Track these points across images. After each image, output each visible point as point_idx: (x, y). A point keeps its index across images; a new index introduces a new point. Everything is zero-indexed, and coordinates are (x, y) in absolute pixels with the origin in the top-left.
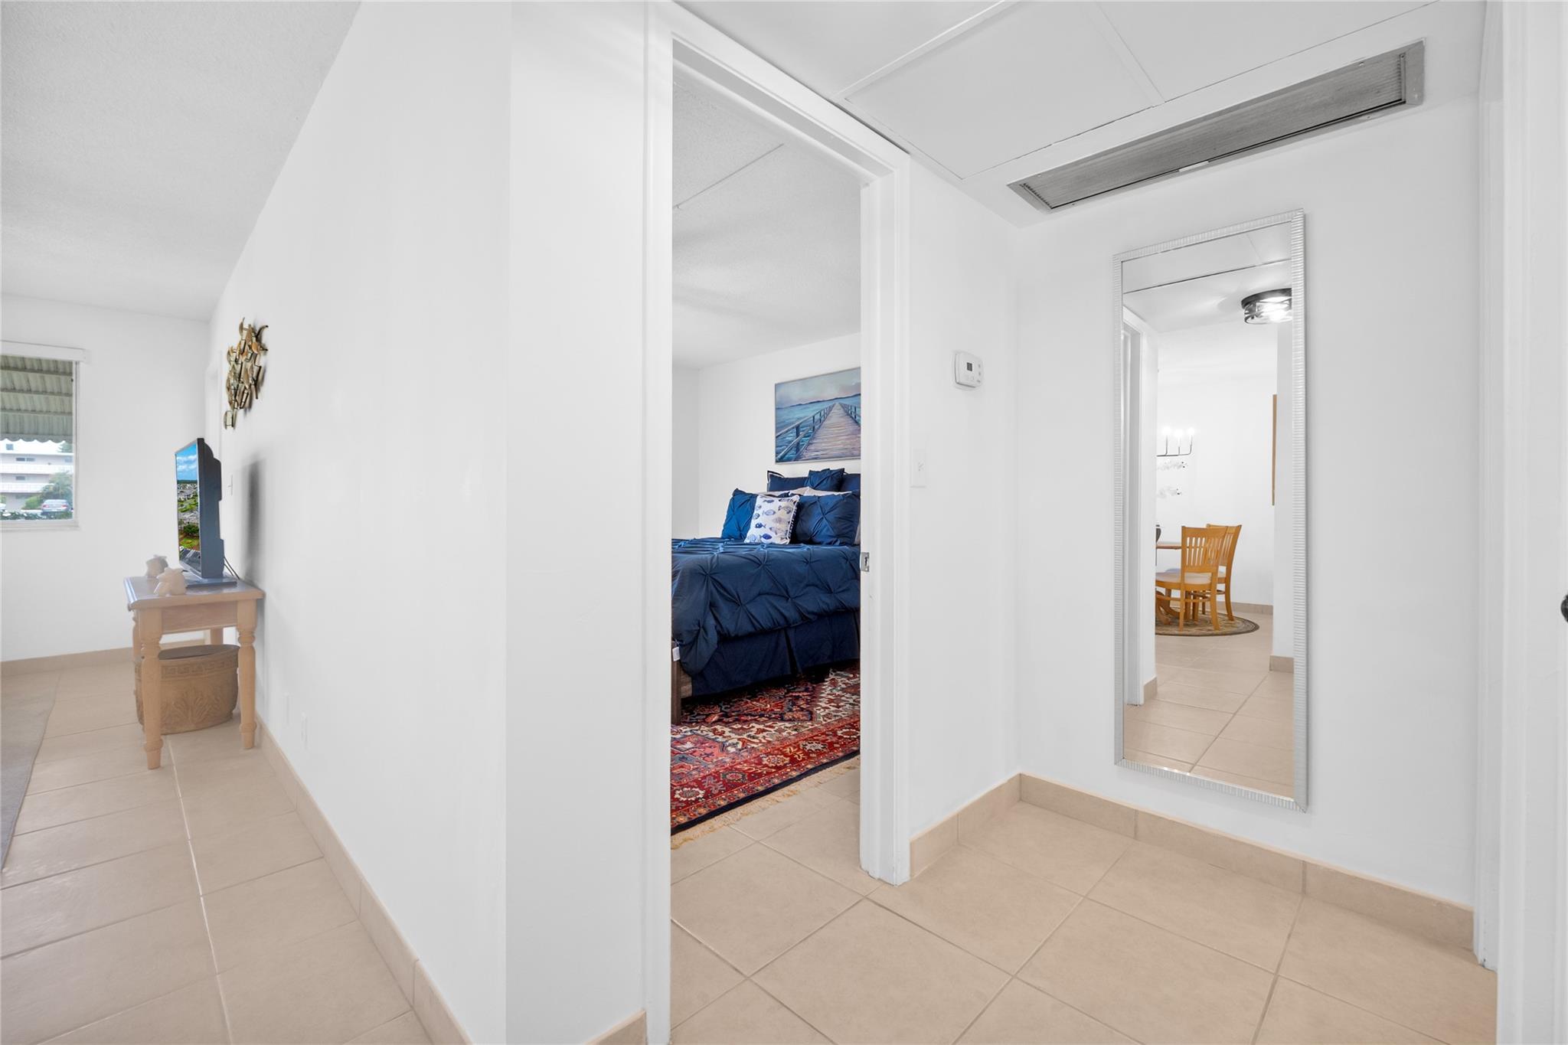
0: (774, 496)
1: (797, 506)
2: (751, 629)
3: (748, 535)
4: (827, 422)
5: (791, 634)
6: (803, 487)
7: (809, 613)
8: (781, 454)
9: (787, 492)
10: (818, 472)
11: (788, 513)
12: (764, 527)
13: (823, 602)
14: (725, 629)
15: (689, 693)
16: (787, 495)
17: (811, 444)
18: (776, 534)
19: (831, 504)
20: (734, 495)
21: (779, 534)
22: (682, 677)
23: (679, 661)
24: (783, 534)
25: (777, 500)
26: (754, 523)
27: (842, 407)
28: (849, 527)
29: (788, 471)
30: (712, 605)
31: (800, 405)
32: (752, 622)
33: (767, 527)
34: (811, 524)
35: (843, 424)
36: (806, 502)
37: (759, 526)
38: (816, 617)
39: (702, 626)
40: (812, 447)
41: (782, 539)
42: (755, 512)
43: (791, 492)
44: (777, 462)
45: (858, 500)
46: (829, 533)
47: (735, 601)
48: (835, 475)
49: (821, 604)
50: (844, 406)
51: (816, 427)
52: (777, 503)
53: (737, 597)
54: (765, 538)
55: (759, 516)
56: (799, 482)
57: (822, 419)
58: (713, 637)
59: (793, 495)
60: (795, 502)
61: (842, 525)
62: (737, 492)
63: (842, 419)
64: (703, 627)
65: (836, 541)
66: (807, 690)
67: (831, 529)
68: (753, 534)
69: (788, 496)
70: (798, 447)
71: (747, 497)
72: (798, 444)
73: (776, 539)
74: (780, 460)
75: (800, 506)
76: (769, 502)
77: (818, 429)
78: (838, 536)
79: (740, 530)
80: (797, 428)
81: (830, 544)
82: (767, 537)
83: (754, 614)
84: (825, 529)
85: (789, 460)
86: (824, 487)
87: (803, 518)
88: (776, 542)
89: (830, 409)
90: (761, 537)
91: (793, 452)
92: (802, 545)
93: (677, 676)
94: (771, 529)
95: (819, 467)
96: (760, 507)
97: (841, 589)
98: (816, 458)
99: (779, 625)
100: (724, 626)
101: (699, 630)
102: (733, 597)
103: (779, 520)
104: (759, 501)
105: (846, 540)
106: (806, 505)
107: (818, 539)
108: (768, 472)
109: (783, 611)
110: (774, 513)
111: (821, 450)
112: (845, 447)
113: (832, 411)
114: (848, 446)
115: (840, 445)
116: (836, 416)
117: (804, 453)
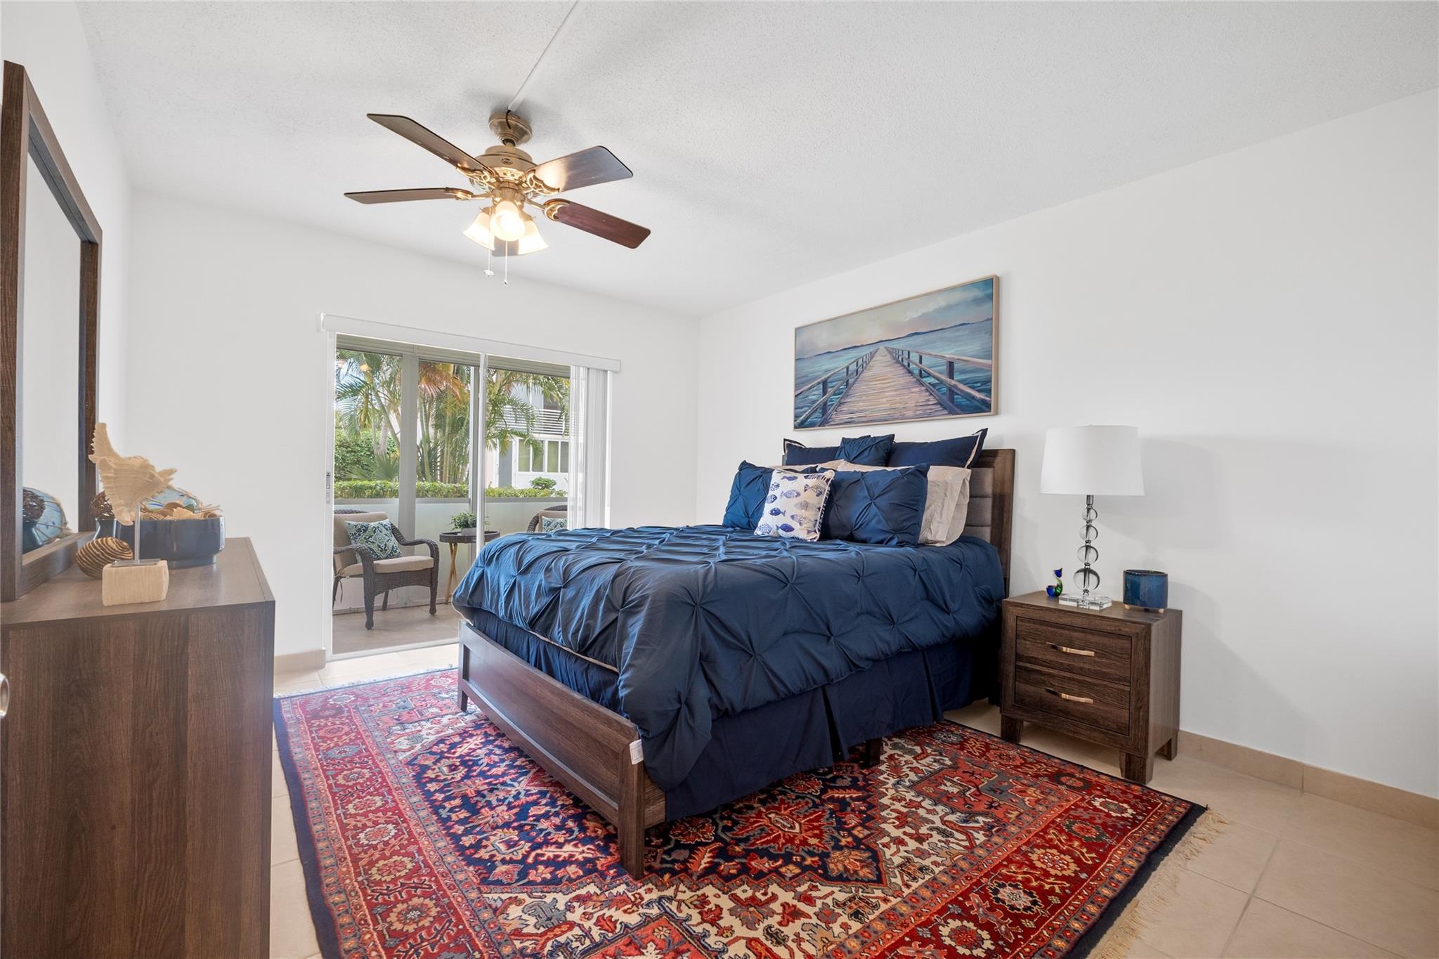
0: (796, 472)
1: (830, 486)
2: (770, 696)
3: (760, 524)
4: (866, 374)
5: (833, 694)
6: (834, 459)
7: (860, 658)
8: (801, 418)
9: (813, 466)
10: (855, 439)
11: (818, 495)
12: (784, 514)
13: (881, 639)
14: (725, 701)
15: (661, 817)
16: (813, 471)
17: (843, 403)
18: (801, 524)
19: (883, 483)
20: (741, 469)
21: (804, 526)
22: (648, 790)
23: (642, 765)
24: (811, 525)
25: (801, 476)
26: (768, 507)
27: (891, 353)
28: (913, 517)
29: (811, 439)
30: (704, 660)
31: (829, 352)
32: (770, 682)
34: (853, 511)
35: (889, 375)
36: (843, 480)
37: (776, 512)
38: (870, 663)
39: (684, 702)
40: (844, 408)
41: (809, 532)
42: (771, 493)
43: (820, 466)
44: (796, 427)
45: (924, 479)
46: (880, 527)
47: (745, 649)
48: (881, 444)
49: (880, 644)
50: (891, 351)
51: (851, 381)
52: (802, 481)
53: (748, 643)
54: (784, 530)
55: (775, 498)
56: (829, 454)
57: (860, 370)
58: (704, 717)
59: (823, 470)
60: (828, 480)
61: (903, 515)
62: (745, 466)
63: (889, 369)
64: (686, 704)
65: (891, 539)
66: (854, 785)
67: (884, 521)
68: (767, 523)
69: (816, 472)
70: (824, 408)
71: (758, 473)
72: (825, 404)
73: (800, 532)
74: (801, 425)
75: (835, 486)
76: (790, 479)
77: (854, 383)
78: (896, 531)
79: (748, 517)
80: (825, 383)
81: (880, 542)
82: (788, 528)
83: (775, 669)
84: (875, 520)
85: (812, 425)
86: (865, 460)
87: (837, 503)
88: (800, 537)
89: (872, 355)
90: (778, 528)
91: (818, 414)
92: (839, 542)
93: (638, 790)
94: (793, 517)
95: (855, 433)
96: (778, 486)
97: (907, 618)
98: (849, 422)
99: (815, 682)
100: (723, 697)
101: (679, 709)
102: (743, 643)
103: (805, 506)
104: (776, 478)
105: (907, 537)
106: (845, 485)
107: (861, 534)
108: (785, 440)
109: (819, 658)
110: (798, 494)
111: (857, 412)
112: (893, 406)
113: (874, 359)
114: (897, 406)
115: (885, 403)
116: (881, 365)
117: (834, 416)
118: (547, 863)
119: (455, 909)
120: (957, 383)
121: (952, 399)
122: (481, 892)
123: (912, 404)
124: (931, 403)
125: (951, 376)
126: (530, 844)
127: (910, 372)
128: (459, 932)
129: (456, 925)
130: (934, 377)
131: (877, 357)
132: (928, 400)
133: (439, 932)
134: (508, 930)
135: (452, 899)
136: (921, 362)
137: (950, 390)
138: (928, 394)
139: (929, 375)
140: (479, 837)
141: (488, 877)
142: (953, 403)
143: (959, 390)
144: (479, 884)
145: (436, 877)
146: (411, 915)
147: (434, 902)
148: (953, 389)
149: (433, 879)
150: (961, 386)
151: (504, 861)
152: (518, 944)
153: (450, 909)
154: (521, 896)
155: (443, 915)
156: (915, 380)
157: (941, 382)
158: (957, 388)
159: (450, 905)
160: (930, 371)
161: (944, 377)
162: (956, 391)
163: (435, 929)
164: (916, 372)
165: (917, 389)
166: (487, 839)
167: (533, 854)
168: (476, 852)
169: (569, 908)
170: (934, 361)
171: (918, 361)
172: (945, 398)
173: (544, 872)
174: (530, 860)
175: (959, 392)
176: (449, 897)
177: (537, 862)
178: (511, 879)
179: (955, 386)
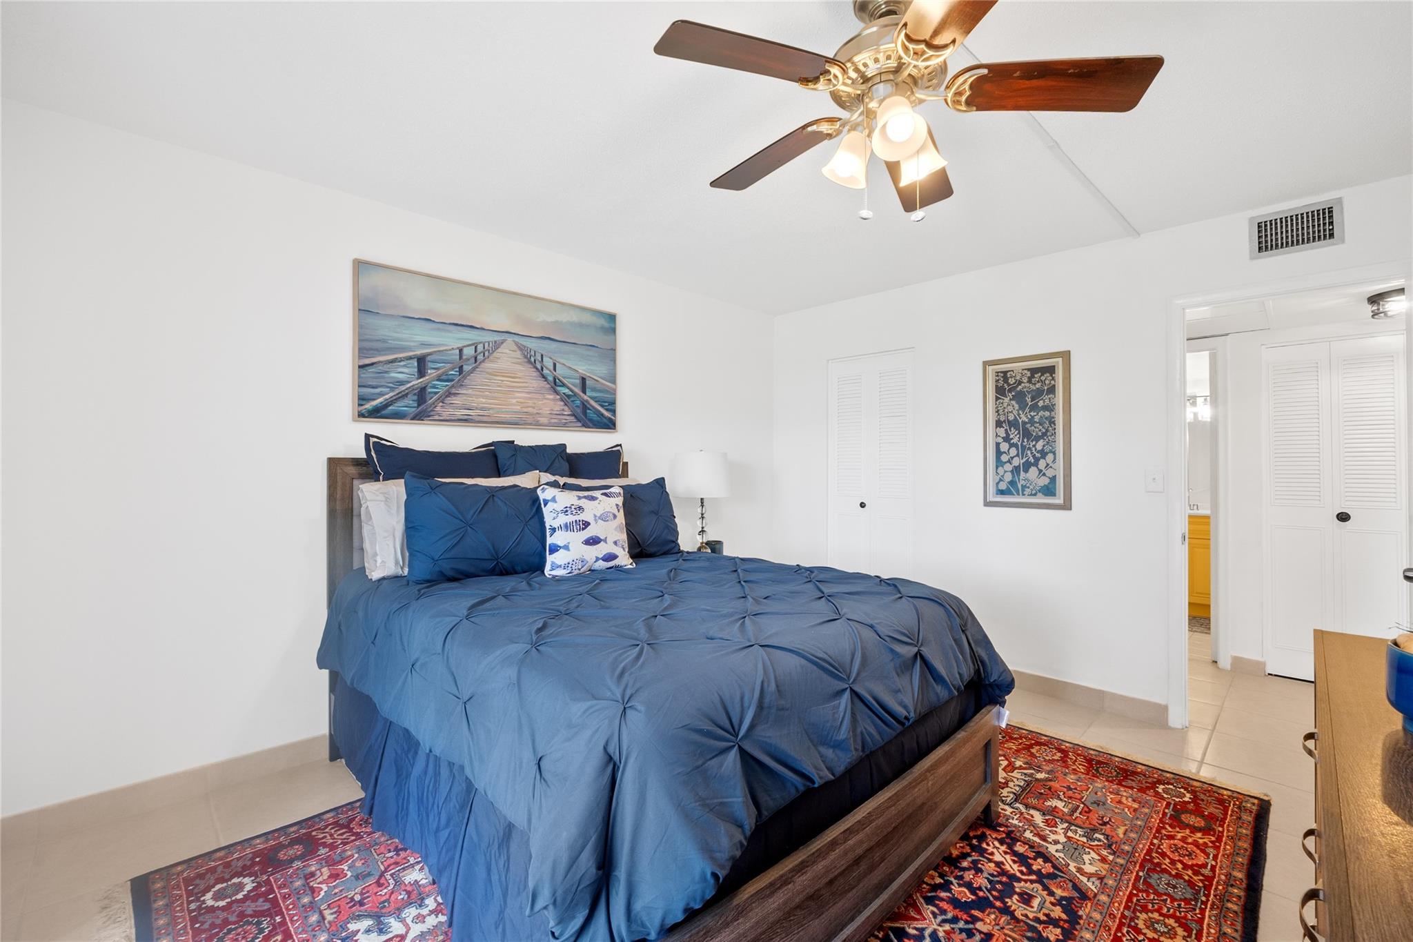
4: (487, 365)
8: (371, 405)
12: (605, 541)
17: (455, 394)
33: (610, 541)
35: (518, 374)
40: (456, 401)
44: (361, 414)
50: (521, 348)
51: (466, 368)
57: (480, 357)
63: (518, 367)
70: (421, 395)
72: (422, 389)
74: (371, 412)
77: (470, 372)
80: (419, 360)
89: (497, 345)
94: (615, 543)
98: (466, 420)
111: (477, 409)
112: (525, 410)
113: (499, 350)
114: (530, 410)
115: (514, 405)
116: (507, 359)
117: (438, 409)
118: (1029, 867)
119: (1126, 903)
120: (589, 399)
121: (585, 413)
122: (1096, 895)
123: (546, 411)
124: (566, 413)
125: (584, 391)
126: (1015, 884)
127: (543, 376)
128: (1139, 891)
129: (1137, 895)
130: (568, 388)
131: (503, 349)
132: (563, 410)
133: (1153, 904)
134: (1106, 866)
135: (1122, 910)
136: (555, 370)
137: (583, 404)
138: (562, 403)
139: (564, 385)
140: (1040, 928)
141: (1078, 897)
142: (586, 417)
143: (591, 405)
144: (1090, 899)
145: (1115, 934)
146: (1163, 929)
147: (1136, 921)
148: (586, 403)
149: (1119, 934)
150: (593, 403)
151: (1051, 894)
152: (1111, 858)
153: (1130, 907)
154: (1074, 870)
155: (1139, 908)
156: (549, 386)
157: (575, 395)
158: (589, 403)
159: (1127, 907)
160: (565, 381)
161: (578, 390)
162: (588, 406)
163: (1153, 907)
164: (551, 378)
165: (551, 397)
166: (1037, 920)
167: (1024, 877)
168: (1060, 919)
169: (1056, 842)
170: (568, 373)
171: (552, 368)
172: (579, 411)
173: (1038, 864)
174: (1034, 877)
175: (591, 408)
176: (1122, 914)
177: (1031, 872)
178: (1065, 882)
179: (587, 401)
